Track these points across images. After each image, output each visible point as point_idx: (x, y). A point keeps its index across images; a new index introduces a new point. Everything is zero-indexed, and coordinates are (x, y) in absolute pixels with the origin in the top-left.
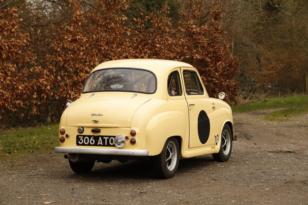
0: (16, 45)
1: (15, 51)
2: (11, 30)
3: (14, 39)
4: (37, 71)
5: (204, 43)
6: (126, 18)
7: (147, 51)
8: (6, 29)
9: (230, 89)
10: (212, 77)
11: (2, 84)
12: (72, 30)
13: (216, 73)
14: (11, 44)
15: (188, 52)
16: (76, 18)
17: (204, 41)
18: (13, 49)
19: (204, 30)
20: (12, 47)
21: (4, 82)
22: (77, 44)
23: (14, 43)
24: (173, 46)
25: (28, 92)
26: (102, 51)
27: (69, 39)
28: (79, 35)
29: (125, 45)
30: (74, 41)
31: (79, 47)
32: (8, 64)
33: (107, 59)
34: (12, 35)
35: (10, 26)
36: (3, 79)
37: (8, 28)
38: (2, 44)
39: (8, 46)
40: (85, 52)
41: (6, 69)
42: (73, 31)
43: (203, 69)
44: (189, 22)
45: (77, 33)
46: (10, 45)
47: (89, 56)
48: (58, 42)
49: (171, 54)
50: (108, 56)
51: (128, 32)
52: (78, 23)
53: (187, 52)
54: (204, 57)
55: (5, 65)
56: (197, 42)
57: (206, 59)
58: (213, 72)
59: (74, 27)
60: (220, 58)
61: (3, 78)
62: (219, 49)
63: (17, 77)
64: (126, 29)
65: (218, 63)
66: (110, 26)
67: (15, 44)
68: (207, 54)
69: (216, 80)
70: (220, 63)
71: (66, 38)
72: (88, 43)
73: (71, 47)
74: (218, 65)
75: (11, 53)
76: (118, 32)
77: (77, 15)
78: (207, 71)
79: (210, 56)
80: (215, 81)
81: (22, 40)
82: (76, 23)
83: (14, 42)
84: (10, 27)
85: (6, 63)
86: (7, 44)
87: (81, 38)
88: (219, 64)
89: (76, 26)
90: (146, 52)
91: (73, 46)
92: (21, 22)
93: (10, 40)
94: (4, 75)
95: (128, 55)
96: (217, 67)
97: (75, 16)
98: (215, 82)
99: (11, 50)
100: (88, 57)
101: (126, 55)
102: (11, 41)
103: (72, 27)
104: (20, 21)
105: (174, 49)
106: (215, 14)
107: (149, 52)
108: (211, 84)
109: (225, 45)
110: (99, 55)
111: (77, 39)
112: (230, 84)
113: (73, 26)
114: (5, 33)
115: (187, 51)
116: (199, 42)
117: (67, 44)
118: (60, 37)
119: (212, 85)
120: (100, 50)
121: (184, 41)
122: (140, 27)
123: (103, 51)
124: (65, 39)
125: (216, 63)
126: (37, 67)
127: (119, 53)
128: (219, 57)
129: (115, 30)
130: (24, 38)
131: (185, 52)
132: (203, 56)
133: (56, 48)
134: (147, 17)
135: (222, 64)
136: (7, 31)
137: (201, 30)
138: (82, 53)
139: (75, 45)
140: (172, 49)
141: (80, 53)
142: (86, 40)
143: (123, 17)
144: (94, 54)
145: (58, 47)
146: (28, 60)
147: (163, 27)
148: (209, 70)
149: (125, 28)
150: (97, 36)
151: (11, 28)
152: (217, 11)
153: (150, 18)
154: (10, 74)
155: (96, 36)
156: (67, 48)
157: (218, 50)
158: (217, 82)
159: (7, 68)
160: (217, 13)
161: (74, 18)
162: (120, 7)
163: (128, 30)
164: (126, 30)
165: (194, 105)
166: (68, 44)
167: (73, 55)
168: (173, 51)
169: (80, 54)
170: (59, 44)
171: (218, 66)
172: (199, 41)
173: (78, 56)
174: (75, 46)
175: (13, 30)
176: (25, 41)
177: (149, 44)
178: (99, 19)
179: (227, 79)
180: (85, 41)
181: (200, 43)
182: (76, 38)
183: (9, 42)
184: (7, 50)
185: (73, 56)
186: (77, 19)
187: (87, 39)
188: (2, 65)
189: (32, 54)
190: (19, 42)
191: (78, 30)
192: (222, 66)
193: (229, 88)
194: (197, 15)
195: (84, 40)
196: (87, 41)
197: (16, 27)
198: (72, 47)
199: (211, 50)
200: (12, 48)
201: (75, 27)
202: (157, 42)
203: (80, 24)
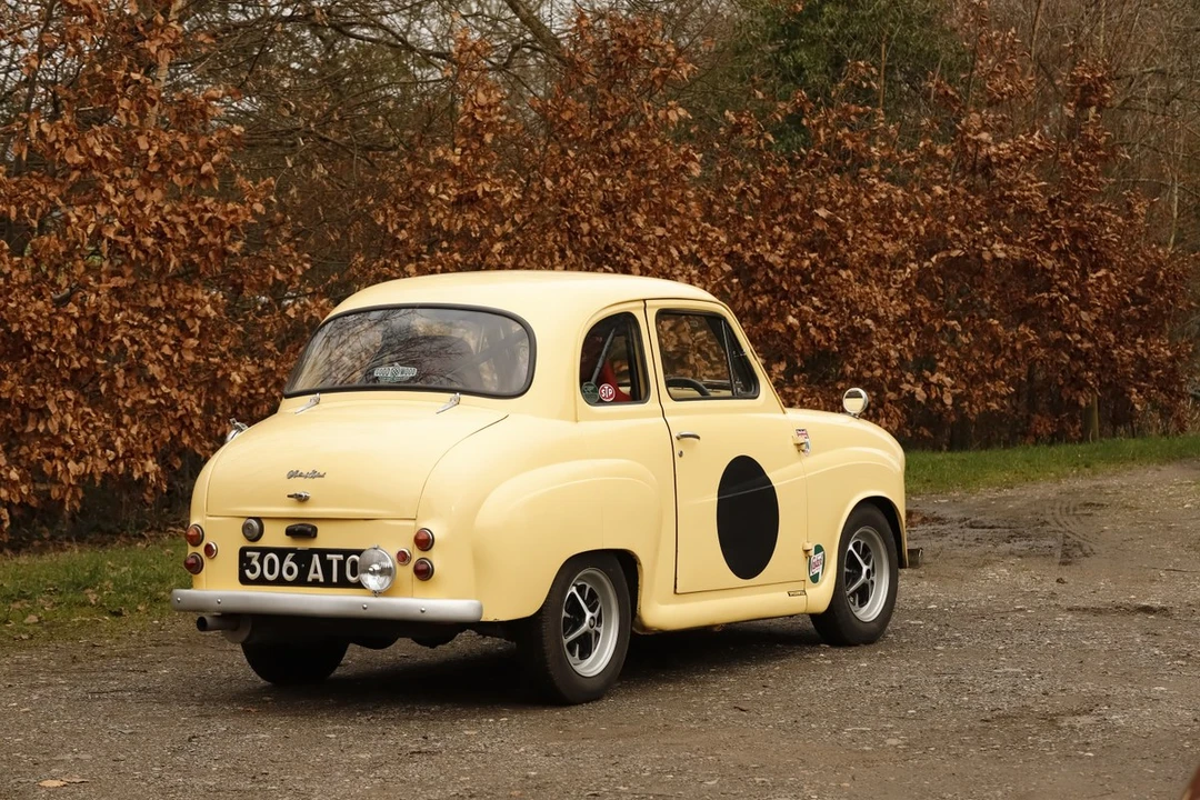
0: (221, 222)
1: (215, 244)
2: (198, 168)
3: (212, 199)
4: (312, 317)
5: (1028, 198)
6: (682, 112)
7: (781, 235)
8: (181, 163)
9: (1153, 374)
10: (1068, 330)
11: (168, 364)
12: (456, 160)
13: (1084, 314)
14: (201, 219)
15: (962, 235)
16: (472, 115)
17: (1026, 193)
18: (210, 237)
19: (1026, 152)
20: (205, 230)
21: (176, 358)
22: (480, 212)
23: (210, 214)
24: (898, 214)
25: (277, 394)
26: (582, 236)
27: (444, 197)
28: (486, 180)
29: (682, 212)
30: (467, 201)
31: (486, 224)
32: (193, 292)
33: (606, 267)
34: (203, 186)
35: (197, 154)
36: (171, 346)
37: (188, 162)
38: (165, 220)
39: (189, 225)
40: (512, 241)
41: (184, 309)
42: (461, 167)
43: (1030, 299)
44: (963, 122)
45: (479, 172)
46: (196, 224)
47: (528, 256)
48: (400, 207)
49: (886, 245)
50: (610, 256)
51: (693, 165)
52: (482, 136)
53: (955, 235)
54: (1029, 255)
55: (180, 295)
56: (1002, 197)
57: (1037, 262)
58: (1071, 309)
59: (464, 149)
60: (1102, 253)
61: (172, 342)
62: (1099, 221)
63: (225, 337)
64: (687, 153)
65: (1094, 276)
66: (619, 144)
67: (216, 218)
68: (1043, 241)
69: (1085, 340)
70: (1102, 273)
71: (432, 190)
72: (522, 207)
73: (456, 225)
74: (1091, 281)
75: (202, 250)
76: (657, 166)
77: (475, 107)
78: (1043, 305)
79: (1054, 248)
80: (1080, 342)
81: (248, 205)
82: (475, 133)
83: (213, 211)
84: (196, 158)
85: (186, 290)
86: (182, 219)
87: (493, 189)
88: (1098, 278)
89: (475, 145)
90: (781, 238)
91: (465, 221)
92: (238, 137)
93: (198, 205)
94: (177, 333)
95: (697, 251)
96: (1089, 289)
97: (469, 110)
98: (1079, 345)
99: (201, 241)
100: (524, 261)
101: (690, 250)
102: (198, 209)
103: (458, 150)
104: (234, 135)
105: (899, 223)
106: (1083, 87)
107: (790, 236)
108: (1063, 354)
109: (1129, 206)
110: (569, 253)
111: (480, 194)
112: (1150, 353)
113: (465, 145)
114: (177, 179)
115: (957, 231)
116: (1008, 196)
117: (441, 215)
118: (412, 189)
119: (1067, 357)
120: (576, 234)
121: (947, 192)
122: (758, 143)
123: (586, 239)
124: (428, 194)
125: (1084, 275)
126: (315, 302)
127: (657, 242)
128: (1097, 251)
129: (641, 157)
130: (254, 196)
131: (949, 233)
132: (1027, 247)
133: (391, 230)
134: (781, 105)
135: (1107, 277)
136: (183, 172)
137: (1016, 149)
138: (498, 246)
139: (470, 216)
140: (894, 225)
141: (492, 247)
142: (514, 197)
143: (671, 108)
144: (552, 248)
145: (402, 226)
146: (279, 276)
147: (853, 141)
148: (1053, 301)
149: (683, 149)
150: (562, 180)
151: (201, 160)
152: (1086, 75)
153: (792, 108)
154: (197, 329)
155: (556, 182)
156: (438, 228)
157: (1094, 223)
158: (1088, 349)
159: (188, 307)
160: (1086, 82)
161: (462, 120)
162: (661, 72)
163: (694, 159)
164: (687, 157)
165: (698, 438)
166: (445, 214)
167: (462, 254)
168: (898, 230)
169: (493, 251)
170: (403, 214)
171: (1092, 285)
172: (1007, 193)
173: (483, 257)
174: (472, 221)
175: (205, 168)
176: (259, 207)
177: (794, 206)
178: (571, 119)
179: (1137, 336)
180: (511, 203)
181: (1011, 199)
182: (476, 191)
183: (193, 210)
184: (184, 242)
185: (461, 260)
186: (474, 119)
187: (519, 196)
188: (170, 295)
189: (295, 254)
190: (234, 212)
191: (482, 162)
192: (1110, 285)
193: (1150, 369)
194: (1002, 94)
195: (508, 199)
196: (519, 201)
197: (216, 158)
198: (460, 224)
199: (1058, 227)
200: (203, 235)
201: (471, 150)
202: (825, 198)
203: (488, 138)
